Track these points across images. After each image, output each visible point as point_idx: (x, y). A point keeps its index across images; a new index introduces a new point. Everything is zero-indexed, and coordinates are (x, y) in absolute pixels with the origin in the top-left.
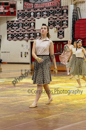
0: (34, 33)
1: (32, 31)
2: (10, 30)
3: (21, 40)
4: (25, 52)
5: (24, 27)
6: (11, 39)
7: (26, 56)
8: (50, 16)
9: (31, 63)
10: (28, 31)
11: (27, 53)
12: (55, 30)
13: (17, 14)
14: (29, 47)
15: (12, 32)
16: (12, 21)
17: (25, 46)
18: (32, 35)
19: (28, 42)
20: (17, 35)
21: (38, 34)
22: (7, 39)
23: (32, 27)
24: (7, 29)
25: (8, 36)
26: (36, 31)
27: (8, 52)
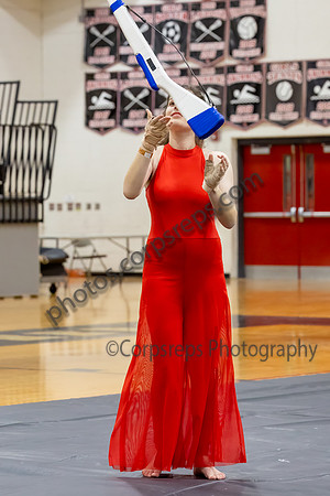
0: (258, 87)
1: (245, 74)
2: (102, 66)
5: (194, 47)
6: (112, 123)
9: (242, 274)
10: (219, 71)
15: (114, 76)
18: (244, 96)
19: (216, 139)
20: (146, 100)
21: (284, 91)
22: (87, 124)
23: (242, 44)
24: (86, 60)
25: (89, 103)
26: (268, 70)
27: (89, 207)
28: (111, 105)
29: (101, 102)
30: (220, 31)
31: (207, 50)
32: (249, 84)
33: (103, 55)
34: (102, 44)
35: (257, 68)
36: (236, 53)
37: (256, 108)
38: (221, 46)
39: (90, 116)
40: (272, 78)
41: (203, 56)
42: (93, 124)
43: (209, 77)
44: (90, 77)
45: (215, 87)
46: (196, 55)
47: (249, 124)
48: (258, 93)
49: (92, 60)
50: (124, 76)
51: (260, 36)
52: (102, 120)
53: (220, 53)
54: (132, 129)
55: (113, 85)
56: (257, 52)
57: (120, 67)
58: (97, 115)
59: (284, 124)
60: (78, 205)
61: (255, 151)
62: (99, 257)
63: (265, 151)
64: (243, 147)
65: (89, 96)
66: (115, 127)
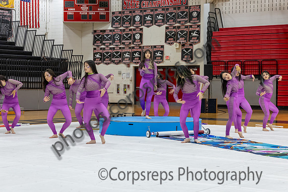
0: (140, 52)
1: (137, 49)
2: (98, 46)
3: (117, 64)
4: (125, 85)
5: (123, 41)
6: (100, 62)
7: (125, 92)
8: (168, 23)
9: (135, 104)
10: (130, 48)
11: (128, 86)
12: (178, 47)
13: (110, 19)
14: (132, 75)
15: (101, 49)
16: (101, 31)
17: (125, 75)
18: (137, 55)
19: (129, 67)
20: (110, 55)
23: (136, 41)
24: (94, 44)
25: (94, 56)
26: (143, 48)
28: (100, 57)
29: (98, 56)
30: (130, 37)
31: (127, 42)
32: (138, 52)
33: (98, 43)
34: (98, 40)
35: (140, 47)
36: (134, 43)
37: (140, 58)
38: (130, 41)
41: (126, 44)
43: (127, 50)
44: (95, 49)
45: (129, 52)
46: (124, 43)
47: (138, 63)
48: (140, 54)
50: (104, 49)
51: (141, 38)
52: (98, 61)
53: (130, 43)
55: (101, 51)
56: (140, 43)
57: (103, 46)
58: (97, 59)
64: (136, 69)
65: (94, 54)
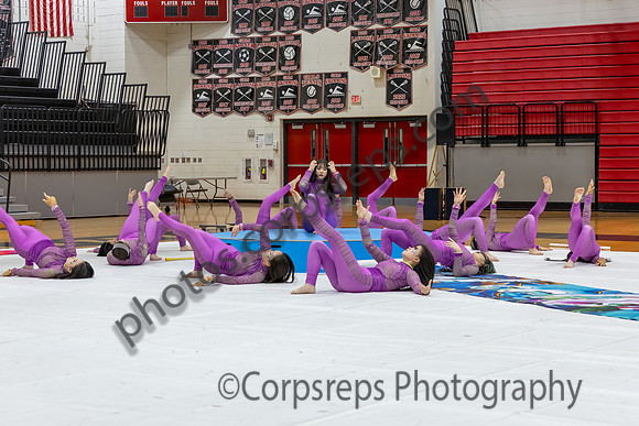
0: (296, 88)
1: (288, 81)
2: (203, 75)
3: (245, 113)
4: (263, 161)
5: (258, 64)
6: (208, 109)
7: (264, 176)
8: (356, 23)
10: (273, 79)
11: (271, 163)
12: (378, 75)
13: (229, 16)
14: (278, 139)
15: (210, 81)
16: (209, 42)
17: (263, 138)
18: (288, 94)
19: (271, 120)
20: (229, 96)
21: (311, 91)
22: (194, 111)
23: (287, 63)
24: (193, 72)
25: (194, 97)
26: (302, 79)
27: (195, 160)
28: (208, 99)
29: (202, 97)
30: (272, 55)
31: (266, 66)
32: (290, 87)
33: (203, 68)
34: (203, 62)
35: (295, 77)
36: (283, 68)
37: (295, 101)
38: (274, 64)
39: (195, 106)
40: (304, 83)
41: (264, 69)
42: (197, 110)
43: (267, 83)
44: (195, 82)
45: (270, 88)
46: (259, 69)
47: (290, 111)
48: (295, 92)
49: (196, 72)
50: (216, 81)
51: (297, 58)
52: (203, 108)
53: (273, 68)
54: (221, 113)
55: (209, 87)
56: (295, 68)
57: (213, 76)
58: (200, 105)
59: (311, 111)
60: (189, 159)
61: (294, 127)
62: (204, 191)
63: (301, 127)
64: (287, 124)
65: (195, 93)
66: (211, 112)
